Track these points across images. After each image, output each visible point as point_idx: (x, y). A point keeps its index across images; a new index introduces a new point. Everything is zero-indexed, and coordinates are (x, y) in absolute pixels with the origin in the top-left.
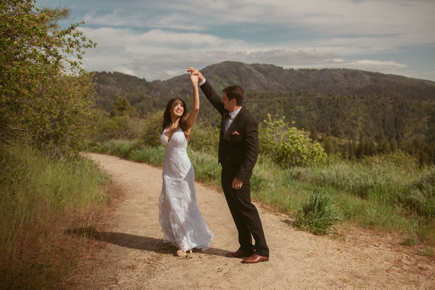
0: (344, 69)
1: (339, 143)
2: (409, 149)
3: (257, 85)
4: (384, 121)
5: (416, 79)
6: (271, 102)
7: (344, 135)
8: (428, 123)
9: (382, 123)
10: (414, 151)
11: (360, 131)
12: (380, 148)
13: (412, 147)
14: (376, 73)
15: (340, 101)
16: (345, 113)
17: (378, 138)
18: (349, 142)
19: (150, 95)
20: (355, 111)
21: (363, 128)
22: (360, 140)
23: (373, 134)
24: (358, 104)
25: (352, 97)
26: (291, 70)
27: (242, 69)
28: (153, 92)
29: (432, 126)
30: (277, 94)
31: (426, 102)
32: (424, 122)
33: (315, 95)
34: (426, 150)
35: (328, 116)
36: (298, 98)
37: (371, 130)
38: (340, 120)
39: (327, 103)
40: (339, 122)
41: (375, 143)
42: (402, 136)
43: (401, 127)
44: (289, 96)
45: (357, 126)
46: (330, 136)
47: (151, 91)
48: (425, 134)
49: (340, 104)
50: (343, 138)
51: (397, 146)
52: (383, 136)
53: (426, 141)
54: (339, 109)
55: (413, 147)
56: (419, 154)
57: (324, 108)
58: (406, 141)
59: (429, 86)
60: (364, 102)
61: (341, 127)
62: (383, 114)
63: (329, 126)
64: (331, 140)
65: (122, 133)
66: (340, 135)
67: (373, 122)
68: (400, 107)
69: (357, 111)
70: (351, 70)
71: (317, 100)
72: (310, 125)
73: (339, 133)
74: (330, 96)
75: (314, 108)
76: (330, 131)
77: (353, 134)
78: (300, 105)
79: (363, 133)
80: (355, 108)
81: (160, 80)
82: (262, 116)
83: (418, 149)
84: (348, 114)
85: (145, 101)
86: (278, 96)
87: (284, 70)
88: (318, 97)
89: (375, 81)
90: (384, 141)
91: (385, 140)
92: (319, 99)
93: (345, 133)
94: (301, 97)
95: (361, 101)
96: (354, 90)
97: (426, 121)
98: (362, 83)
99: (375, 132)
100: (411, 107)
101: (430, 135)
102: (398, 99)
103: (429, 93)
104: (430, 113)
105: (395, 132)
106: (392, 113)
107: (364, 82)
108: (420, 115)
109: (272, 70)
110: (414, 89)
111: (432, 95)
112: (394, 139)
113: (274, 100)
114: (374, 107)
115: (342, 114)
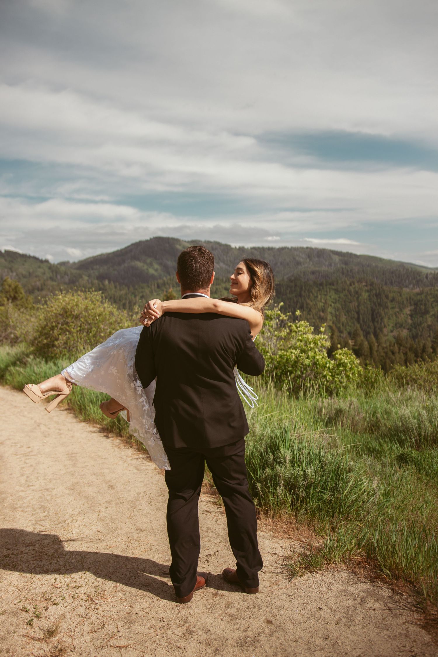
0: (307, 248)
2: (392, 348)
4: (358, 313)
5: (395, 261)
6: (217, 289)
8: (411, 316)
9: (356, 316)
10: (398, 351)
12: (356, 348)
14: (347, 253)
15: (304, 288)
16: (311, 303)
17: (352, 335)
19: (55, 281)
20: (323, 301)
21: (333, 323)
23: (346, 330)
24: (327, 291)
25: (319, 283)
26: (242, 249)
28: (59, 277)
29: (416, 319)
30: (224, 279)
31: (408, 290)
32: (406, 314)
34: (411, 349)
37: (343, 325)
41: (350, 341)
42: (381, 331)
43: (380, 321)
45: (326, 319)
47: (56, 276)
48: (408, 329)
49: (305, 292)
51: (376, 344)
52: (360, 331)
53: (410, 337)
54: (303, 298)
55: (396, 345)
56: (404, 354)
58: (386, 338)
59: (410, 269)
60: (333, 289)
62: (356, 304)
67: (345, 315)
68: (378, 295)
69: (326, 300)
70: (316, 249)
74: (292, 282)
79: (334, 327)
80: (323, 296)
81: (68, 262)
83: (402, 348)
84: (315, 305)
85: (49, 289)
87: (232, 249)
89: (346, 263)
90: (361, 338)
91: (362, 337)
95: (330, 288)
96: (321, 274)
97: (409, 312)
98: (330, 265)
99: (347, 327)
100: (391, 295)
101: (414, 330)
102: (374, 285)
103: (411, 279)
104: (412, 303)
105: (373, 327)
106: (368, 302)
107: (333, 265)
108: (401, 306)
109: (216, 249)
110: (392, 273)
111: (414, 281)
112: (372, 336)
113: (220, 287)
114: (346, 296)
115: (307, 304)
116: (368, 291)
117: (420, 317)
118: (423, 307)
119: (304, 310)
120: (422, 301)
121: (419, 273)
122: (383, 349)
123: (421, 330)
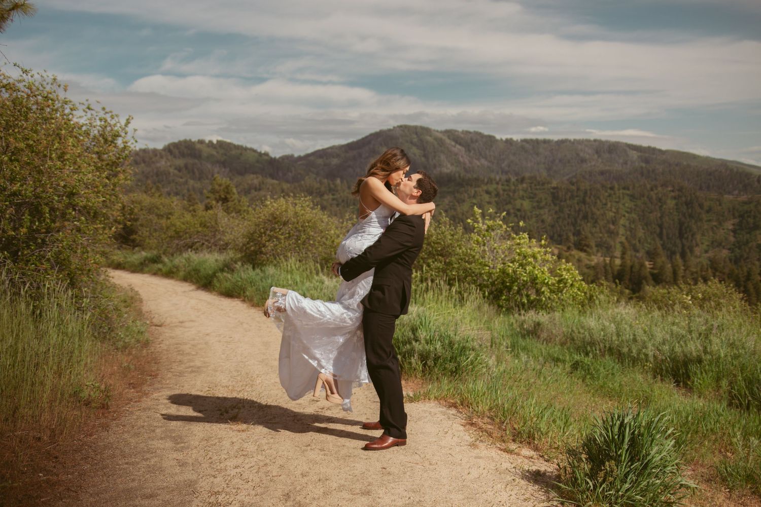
0: (595, 141)
1: (588, 262)
2: (704, 273)
3: (452, 164)
4: (661, 227)
5: (714, 159)
6: (476, 192)
7: (595, 249)
8: (734, 231)
9: (658, 230)
11: (621, 243)
12: (655, 271)
13: (707, 269)
14: (649, 147)
15: (589, 192)
16: (598, 213)
17: (651, 255)
18: (605, 260)
20: (614, 210)
21: (627, 238)
22: (622, 258)
23: (643, 248)
24: (619, 197)
25: (609, 186)
26: (509, 142)
27: (429, 138)
29: (741, 236)
30: (486, 180)
31: (731, 197)
32: (728, 229)
33: (549, 183)
34: (730, 275)
35: (569, 217)
36: (520, 187)
37: (639, 241)
38: (589, 224)
39: (568, 197)
40: (587, 228)
41: (647, 264)
42: (692, 251)
43: (690, 237)
44: (506, 183)
45: (618, 234)
46: (572, 250)
48: (729, 249)
49: (590, 197)
50: (594, 255)
51: (683, 268)
52: (660, 250)
53: (730, 260)
54: (587, 206)
55: (710, 270)
57: (562, 203)
58: (698, 260)
59: (735, 170)
60: (628, 195)
61: (590, 235)
62: (659, 215)
63: (570, 234)
64: (574, 257)
65: (207, 241)
66: (588, 249)
67: (643, 229)
68: (688, 204)
69: (617, 209)
70: (607, 142)
71: (552, 190)
72: (539, 232)
73: (588, 246)
74: (573, 184)
75: (546, 204)
76: (572, 241)
77: (611, 247)
78: (522, 198)
79: (627, 244)
80: (614, 204)
81: (292, 156)
82: (460, 216)
83: (717, 274)
84: (602, 215)
86: (487, 184)
87: (497, 141)
88: (553, 185)
89: (647, 161)
90: (662, 259)
91: (664, 259)
92: (554, 188)
93: (597, 246)
94: (525, 185)
95: (623, 194)
96: (612, 175)
97: (731, 227)
98: (626, 163)
99: (646, 245)
100: (707, 204)
101: (737, 250)
102: (684, 191)
103: (736, 182)
104: (737, 214)
105: (680, 245)
106: (675, 213)
107: (629, 163)
108: (721, 218)
109: (477, 141)
110: (710, 174)
111: (741, 186)
112: (678, 257)
113: (480, 189)
114: (645, 203)
115: (593, 214)
116: (675, 198)
117: (747, 233)
118: (751, 220)
119: (588, 222)
120: (750, 212)
121: (748, 175)
122: (692, 274)
123: (747, 250)
